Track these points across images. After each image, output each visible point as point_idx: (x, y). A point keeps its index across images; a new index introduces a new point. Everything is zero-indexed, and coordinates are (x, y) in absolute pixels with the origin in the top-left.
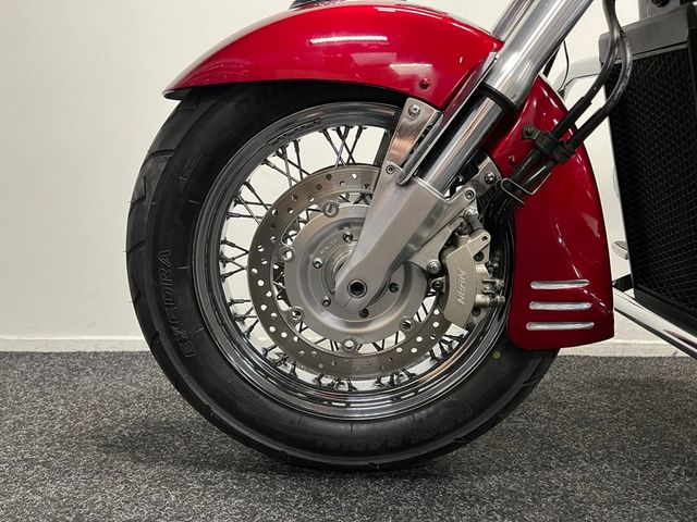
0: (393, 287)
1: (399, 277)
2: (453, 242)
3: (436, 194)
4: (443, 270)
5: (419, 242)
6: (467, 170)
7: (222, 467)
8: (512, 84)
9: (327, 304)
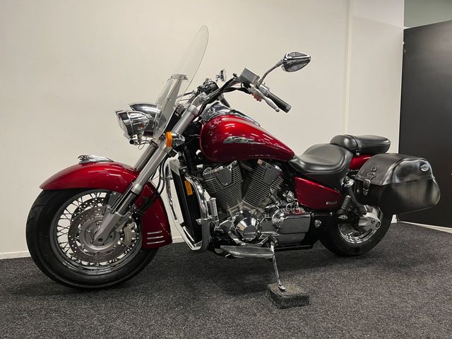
0: (111, 237)
1: (112, 234)
2: (126, 225)
3: (121, 215)
4: (123, 232)
5: (118, 225)
6: (127, 209)
7: (58, 294)
8: (136, 190)
9: (92, 243)
